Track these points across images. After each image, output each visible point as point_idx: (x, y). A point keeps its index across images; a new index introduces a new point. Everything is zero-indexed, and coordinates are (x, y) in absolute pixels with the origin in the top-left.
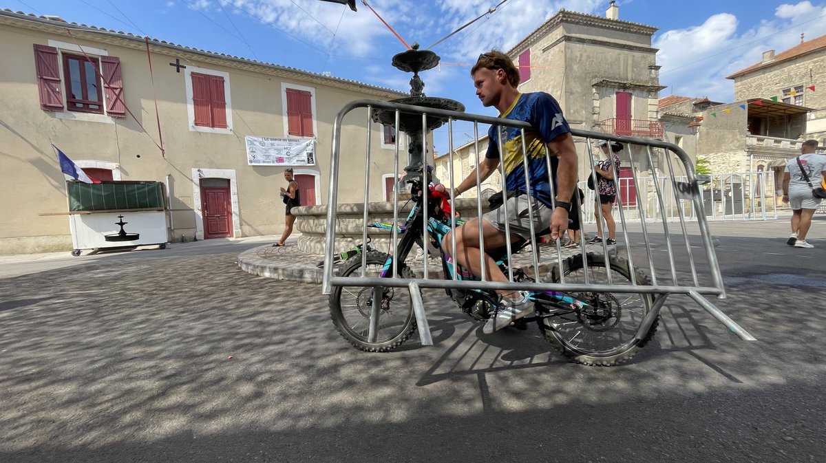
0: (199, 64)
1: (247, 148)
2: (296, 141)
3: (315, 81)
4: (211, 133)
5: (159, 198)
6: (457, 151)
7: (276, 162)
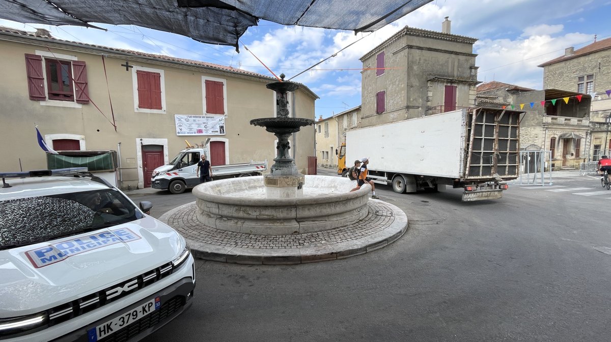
0: (143, 64)
1: (176, 124)
2: (212, 117)
3: (226, 74)
4: (150, 113)
5: (111, 163)
6: (335, 117)
7: (197, 133)
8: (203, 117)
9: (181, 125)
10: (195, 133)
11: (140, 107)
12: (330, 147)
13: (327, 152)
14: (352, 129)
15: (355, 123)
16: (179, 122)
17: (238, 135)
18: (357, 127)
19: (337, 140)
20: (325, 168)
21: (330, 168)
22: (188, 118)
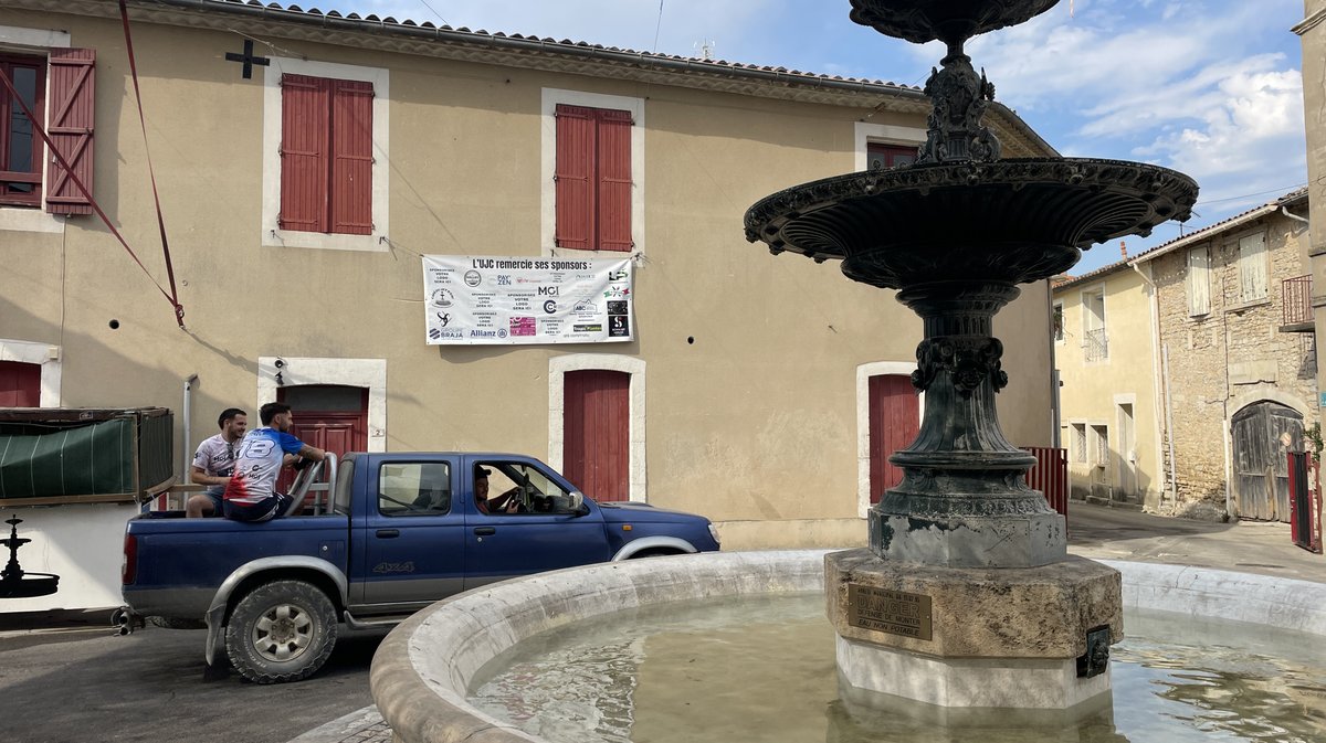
0: (306, 50)
1: (428, 293)
2: (577, 266)
3: (645, 75)
4: (324, 250)
5: (127, 464)
6: (1139, 265)
7: (513, 333)
8: (540, 265)
9: (447, 297)
10: (502, 334)
11: (282, 225)
12: (1118, 407)
13: (1102, 430)
14: (1240, 313)
15: (1257, 289)
16: (440, 286)
17: (691, 340)
18: (1269, 304)
19: (1156, 371)
20: (1093, 502)
21: (1120, 506)
22: (478, 269)
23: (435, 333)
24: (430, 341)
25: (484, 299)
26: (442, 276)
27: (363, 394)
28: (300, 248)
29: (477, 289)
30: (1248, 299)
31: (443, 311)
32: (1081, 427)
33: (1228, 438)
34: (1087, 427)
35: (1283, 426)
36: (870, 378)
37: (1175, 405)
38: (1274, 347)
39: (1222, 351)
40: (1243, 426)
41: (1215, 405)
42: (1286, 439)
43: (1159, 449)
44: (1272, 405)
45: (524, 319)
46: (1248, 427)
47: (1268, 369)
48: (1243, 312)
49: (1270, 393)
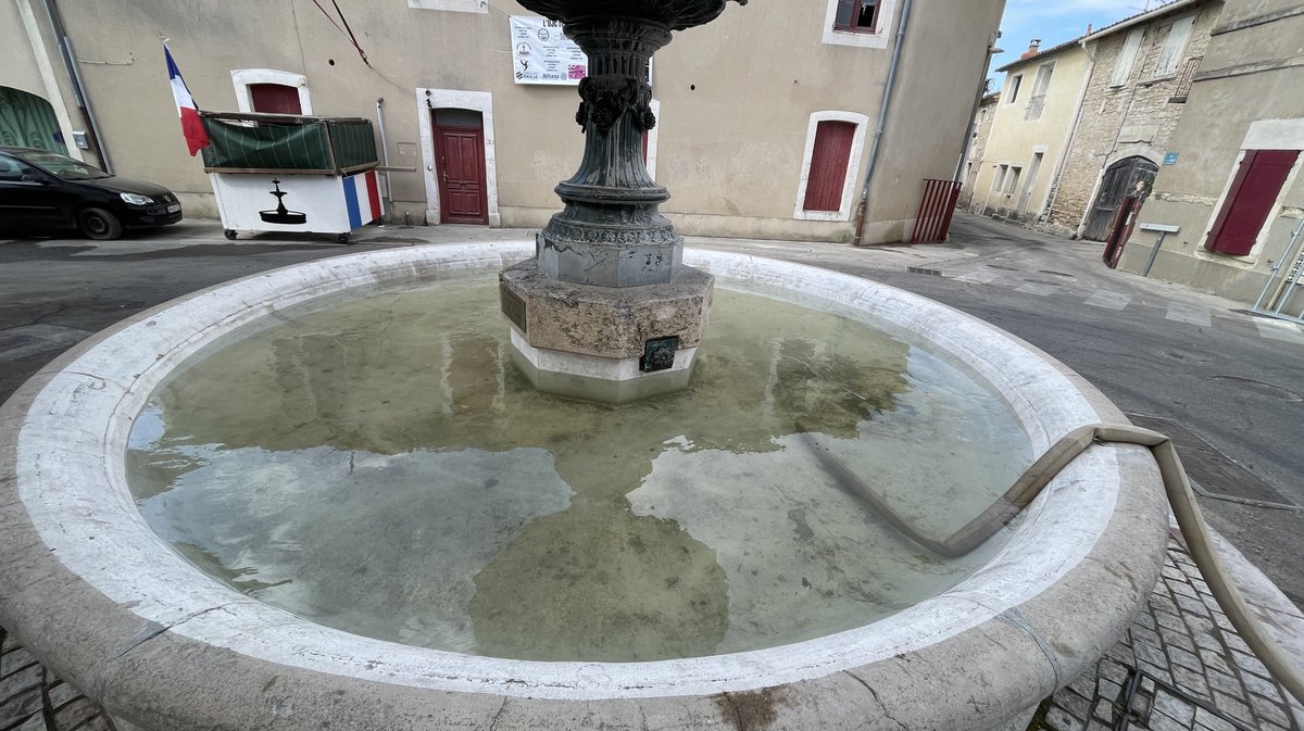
1: (514, 44)
4: (448, 12)
5: (326, 153)
6: (1088, 43)
7: (571, 77)
9: (527, 49)
10: (564, 77)
12: (1033, 154)
13: (1017, 170)
14: (1147, 86)
15: (1171, 63)
16: (522, 40)
17: (693, 88)
18: (1174, 79)
19: (1069, 130)
20: (996, 218)
21: (1011, 223)
22: (547, 28)
23: (520, 75)
24: (517, 81)
25: (552, 50)
26: (523, 35)
27: (478, 115)
28: (432, 10)
29: (546, 43)
30: (1160, 74)
31: (525, 58)
32: (1005, 167)
33: (1099, 181)
34: (1009, 169)
35: (1142, 176)
36: (819, 122)
37: (1073, 155)
38: (1162, 114)
39: (1122, 116)
40: (1114, 174)
41: (1099, 158)
42: (1140, 186)
43: (1050, 186)
44: (1142, 161)
45: (578, 67)
46: (1117, 175)
47: (1153, 130)
48: (1151, 85)
49: (1144, 151)
